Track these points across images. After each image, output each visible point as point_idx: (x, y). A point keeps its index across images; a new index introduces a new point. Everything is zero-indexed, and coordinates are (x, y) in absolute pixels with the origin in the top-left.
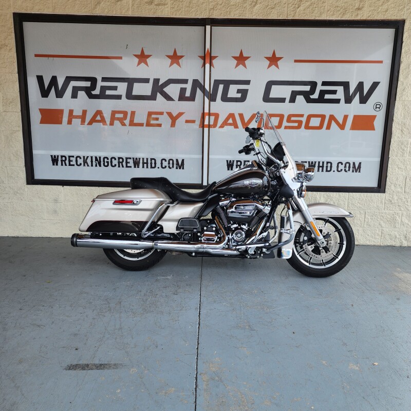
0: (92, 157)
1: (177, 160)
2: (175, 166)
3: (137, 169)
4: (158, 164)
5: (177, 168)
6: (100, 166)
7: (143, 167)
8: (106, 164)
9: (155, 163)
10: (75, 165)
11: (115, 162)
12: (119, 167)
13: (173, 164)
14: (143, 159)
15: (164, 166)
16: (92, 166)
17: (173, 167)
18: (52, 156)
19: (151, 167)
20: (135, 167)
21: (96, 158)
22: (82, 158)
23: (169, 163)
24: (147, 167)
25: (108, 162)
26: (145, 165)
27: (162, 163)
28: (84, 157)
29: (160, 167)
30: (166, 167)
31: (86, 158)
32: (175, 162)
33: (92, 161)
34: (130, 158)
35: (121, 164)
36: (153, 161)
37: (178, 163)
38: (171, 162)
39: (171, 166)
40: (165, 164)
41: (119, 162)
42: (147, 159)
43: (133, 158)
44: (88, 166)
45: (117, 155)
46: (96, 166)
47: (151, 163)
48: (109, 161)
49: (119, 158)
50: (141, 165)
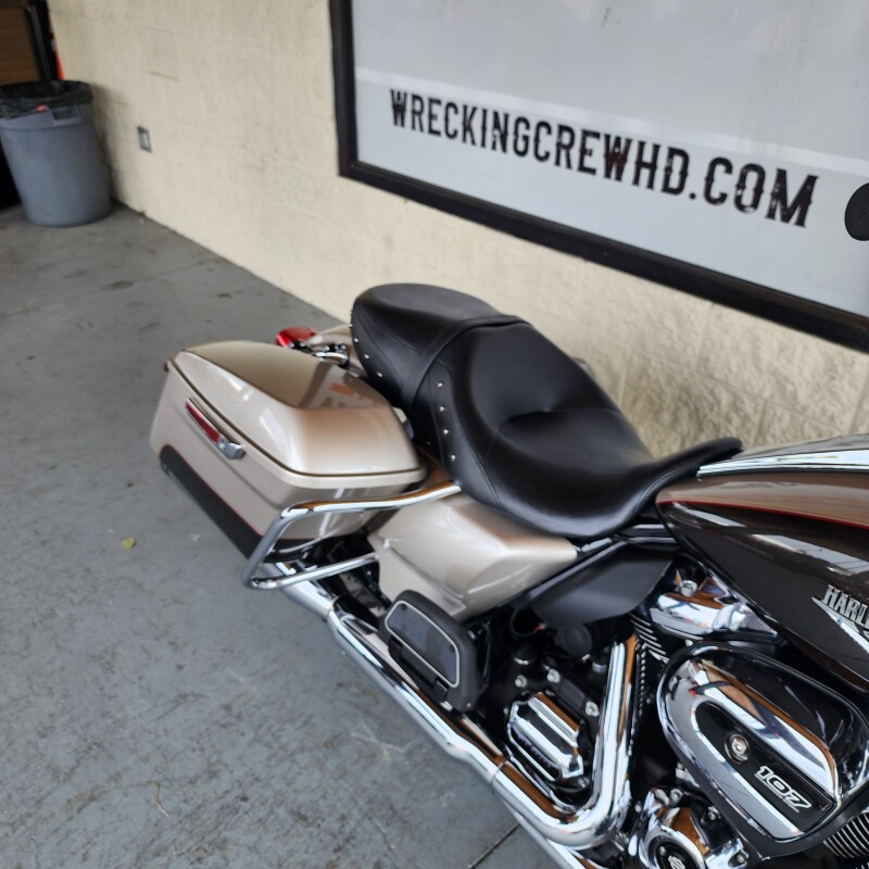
0: (485, 112)
1: (782, 176)
2: (766, 200)
3: (612, 182)
4: (696, 182)
5: (771, 215)
6: (504, 149)
7: (636, 181)
8: (521, 147)
9: (684, 174)
10: (443, 133)
11: (548, 143)
12: (558, 163)
13: (758, 191)
14: (642, 145)
15: (715, 194)
16: (483, 144)
17: (755, 204)
18: (392, 92)
19: (666, 189)
20: (608, 175)
21: (496, 115)
22: (461, 110)
23: (741, 185)
24: (651, 185)
25: (526, 138)
26: (645, 173)
27: (710, 179)
28: (465, 108)
29: (700, 192)
30: (723, 197)
31: (469, 111)
32: (770, 185)
33: (484, 128)
34: (597, 135)
35: (563, 153)
36: (678, 161)
37: (780, 193)
38: (752, 178)
39: (747, 199)
40: (724, 183)
41: (559, 146)
42: (656, 148)
43: (608, 137)
44: (473, 142)
45: (557, 114)
46: (494, 147)
47: (668, 170)
48: (531, 134)
49: (562, 129)
50: (630, 168)
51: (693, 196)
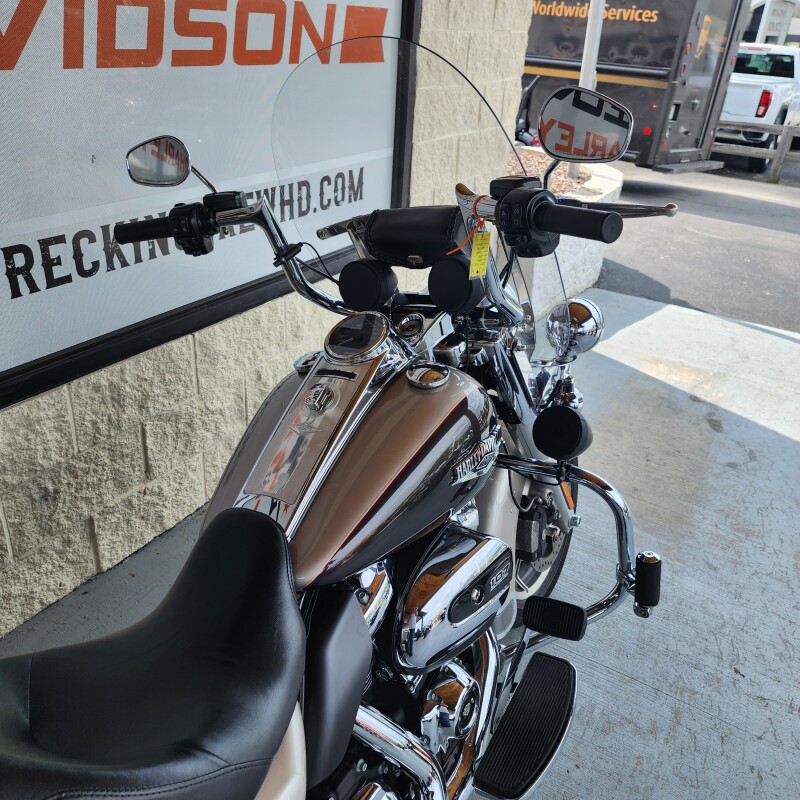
51: (315, 210)
